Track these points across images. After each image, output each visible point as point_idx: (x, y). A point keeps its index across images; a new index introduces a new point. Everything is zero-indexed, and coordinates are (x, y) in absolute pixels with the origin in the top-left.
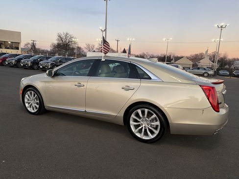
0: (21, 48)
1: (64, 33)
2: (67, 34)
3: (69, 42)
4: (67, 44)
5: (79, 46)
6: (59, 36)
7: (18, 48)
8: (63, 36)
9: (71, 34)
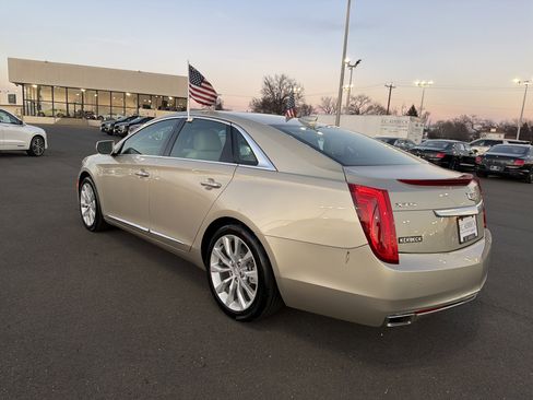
0: (191, 110)
1: (276, 77)
2: (283, 78)
3: (286, 96)
4: (281, 100)
5: (308, 104)
6: (268, 84)
7: (184, 109)
8: (275, 83)
9: (290, 77)
